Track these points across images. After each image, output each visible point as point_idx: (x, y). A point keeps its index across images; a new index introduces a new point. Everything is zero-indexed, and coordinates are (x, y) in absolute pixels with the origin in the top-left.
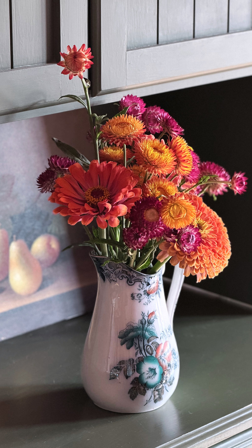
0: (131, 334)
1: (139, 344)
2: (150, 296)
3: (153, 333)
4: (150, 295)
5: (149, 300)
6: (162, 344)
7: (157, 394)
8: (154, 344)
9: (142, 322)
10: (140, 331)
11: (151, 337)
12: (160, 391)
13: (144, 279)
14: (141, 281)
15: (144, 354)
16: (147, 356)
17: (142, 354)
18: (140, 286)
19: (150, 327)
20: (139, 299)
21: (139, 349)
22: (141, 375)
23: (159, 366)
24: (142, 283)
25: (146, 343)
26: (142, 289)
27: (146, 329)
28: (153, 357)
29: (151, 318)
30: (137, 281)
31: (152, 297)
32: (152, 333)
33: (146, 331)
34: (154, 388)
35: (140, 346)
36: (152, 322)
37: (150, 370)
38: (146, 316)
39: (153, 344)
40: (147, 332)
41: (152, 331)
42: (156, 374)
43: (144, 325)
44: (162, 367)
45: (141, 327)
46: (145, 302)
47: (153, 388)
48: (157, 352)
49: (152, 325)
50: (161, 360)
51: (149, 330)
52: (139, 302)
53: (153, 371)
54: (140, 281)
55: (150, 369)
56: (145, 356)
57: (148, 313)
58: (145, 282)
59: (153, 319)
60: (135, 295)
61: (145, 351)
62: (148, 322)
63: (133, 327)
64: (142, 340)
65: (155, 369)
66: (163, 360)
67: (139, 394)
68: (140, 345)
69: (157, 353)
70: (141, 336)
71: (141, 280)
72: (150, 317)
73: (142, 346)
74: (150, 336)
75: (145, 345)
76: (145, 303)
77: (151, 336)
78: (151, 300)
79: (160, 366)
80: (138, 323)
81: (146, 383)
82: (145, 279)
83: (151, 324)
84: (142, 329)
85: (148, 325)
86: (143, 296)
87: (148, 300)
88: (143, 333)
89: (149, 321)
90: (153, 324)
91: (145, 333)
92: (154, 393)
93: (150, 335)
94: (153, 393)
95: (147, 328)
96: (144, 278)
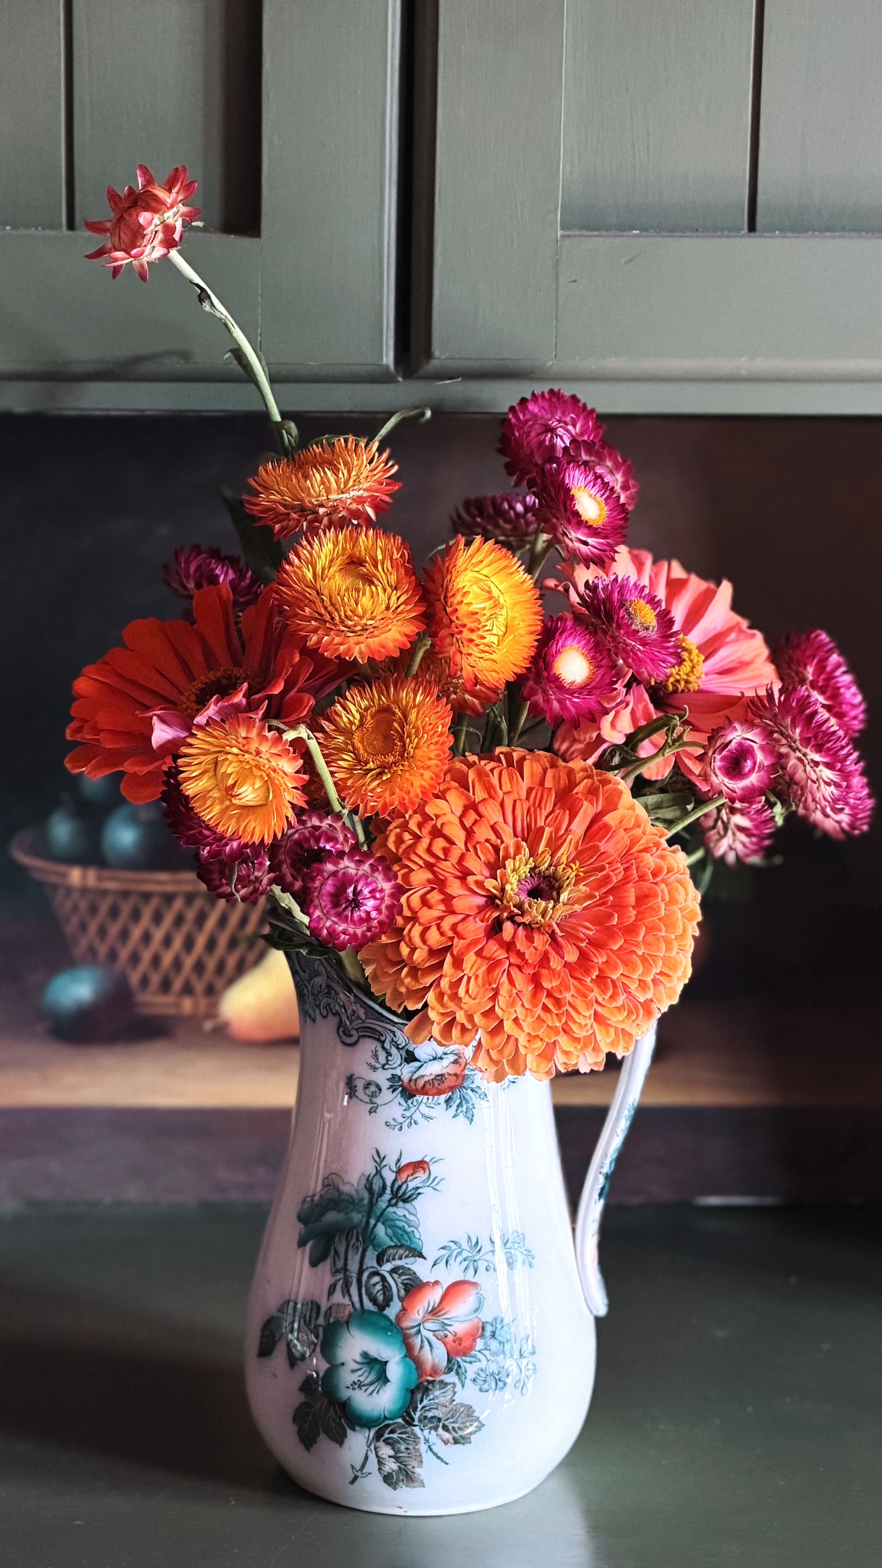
0: (332, 1216)
1: (346, 1259)
2: (415, 1103)
3: (406, 1237)
4: (415, 1098)
5: (408, 1114)
6: (437, 1283)
7: (390, 1457)
8: (400, 1275)
9: (372, 1184)
10: (360, 1216)
11: (396, 1246)
12: (403, 1447)
13: (392, 1036)
14: (382, 1039)
15: (356, 1299)
16: (366, 1307)
17: (350, 1296)
18: (376, 1056)
19: (400, 1211)
20: (370, 1100)
21: (341, 1276)
22: (334, 1368)
23: (405, 1356)
24: (383, 1048)
25: (371, 1260)
26: (384, 1069)
27: (382, 1214)
28: (386, 1318)
29: (406, 1182)
30: (369, 1034)
31: (423, 1108)
32: (400, 1232)
33: (381, 1219)
34: (377, 1428)
35: (349, 1267)
36: (410, 1197)
37: (367, 1361)
38: (390, 1169)
39: (396, 1273)
40: (383, 1224)
41: (404, 1226)
42: (386, 1381)
43: (375, 1196)
44: (414, 1366)
45: (366, 1202)
46: (394, 1119)
47: (370, 1430)
48: (405, 1305)
49: (408, 1205)
50: (417, 1341)
51: (391, 1220)
52: (370, 1113)
53: (377, 1367)
54: (378, 1037)
55: (365, 1358)
56: (358, 1305)
57: (399, 1160)
58: (398, 1048)
59: (418, 1188)
60: (360, 1085)
61: (360, 1290)
62: (392, 1191)
63: (340, 1195)
64: (358, 1248)
65: (386, 1362)
66: (426, 1343)
67: (325, 1432)
68: (349, 1262)
69: (404, 1309)
70: (360, 1231)
71: (382, 1035)
72: (404, 1176)
73: (353, 1266)
74: (392, 1241)
75: (367, 1269)
76: (393, 1123)
77: (393, 1244)
78: (417, 1117)
79: (408, 1360)
80: (355, 1184)
81: (346, 1401)
82: (395, 1036)
83: (405, 1201)
84: (366, 1208)
85: (390, 1201)
86: (386, 1095)
87: (405, 1113)
88: (368, 1223)
89: (400, 1187)
90: (415, 1203)
91: (375, 1225)
92: (375, 1449)
93: (391, 1238)
94: (372, 1447)
95: (385, 1210)
96: (394, 1033)
